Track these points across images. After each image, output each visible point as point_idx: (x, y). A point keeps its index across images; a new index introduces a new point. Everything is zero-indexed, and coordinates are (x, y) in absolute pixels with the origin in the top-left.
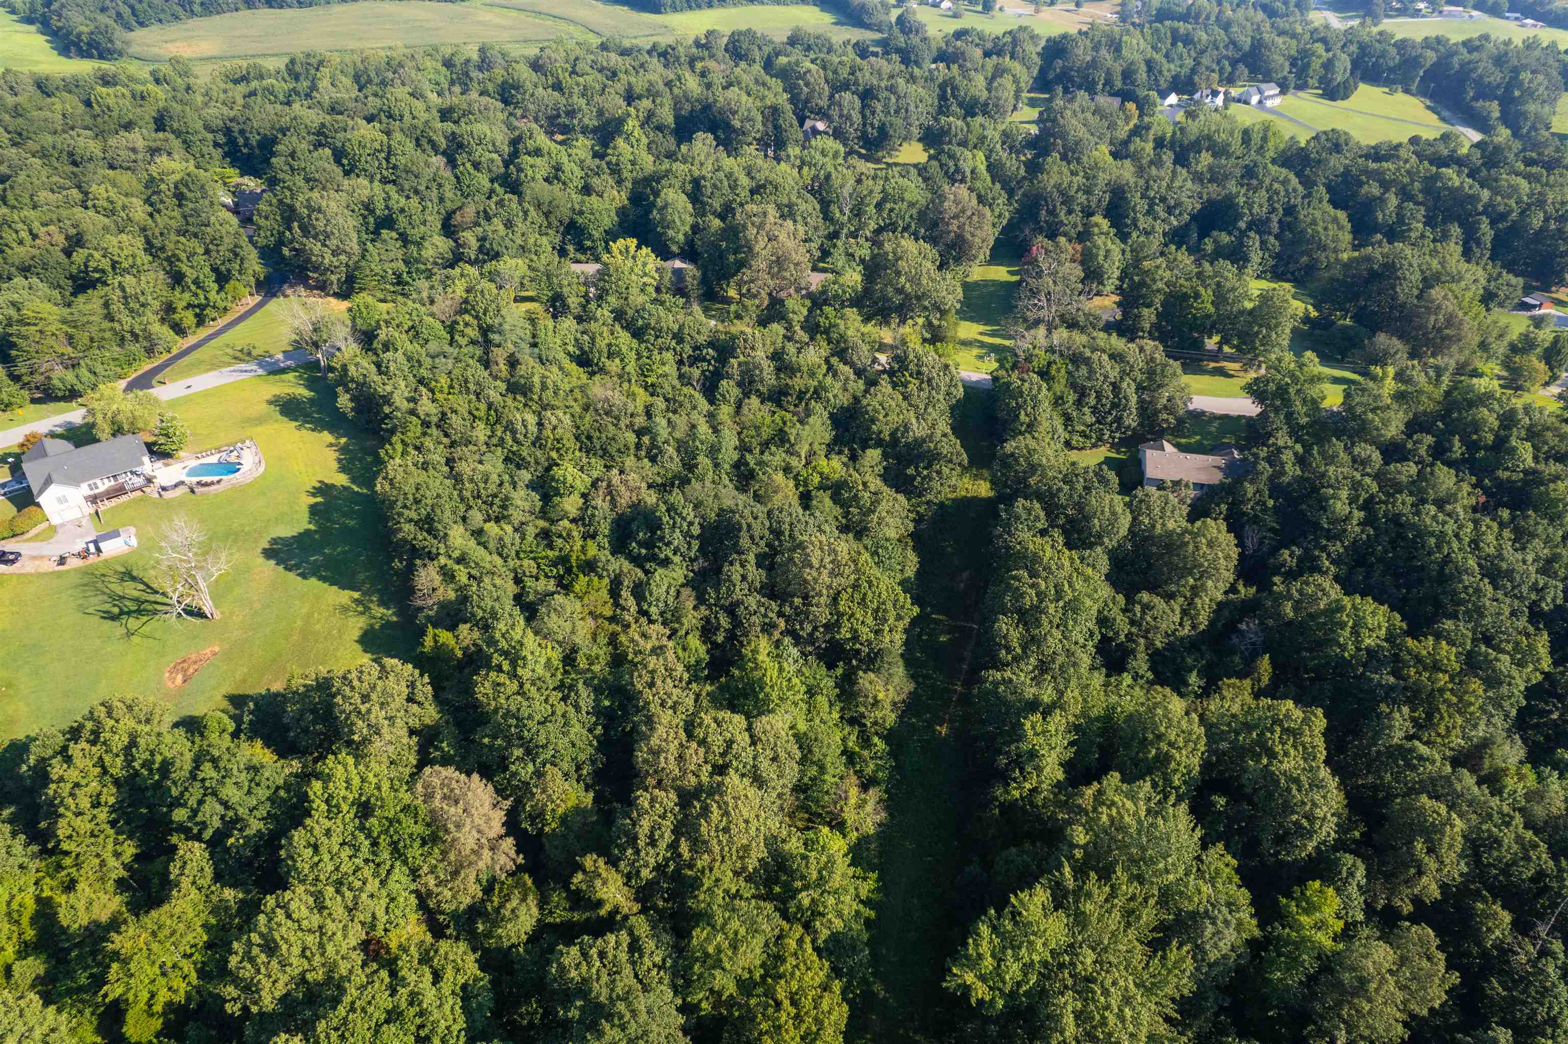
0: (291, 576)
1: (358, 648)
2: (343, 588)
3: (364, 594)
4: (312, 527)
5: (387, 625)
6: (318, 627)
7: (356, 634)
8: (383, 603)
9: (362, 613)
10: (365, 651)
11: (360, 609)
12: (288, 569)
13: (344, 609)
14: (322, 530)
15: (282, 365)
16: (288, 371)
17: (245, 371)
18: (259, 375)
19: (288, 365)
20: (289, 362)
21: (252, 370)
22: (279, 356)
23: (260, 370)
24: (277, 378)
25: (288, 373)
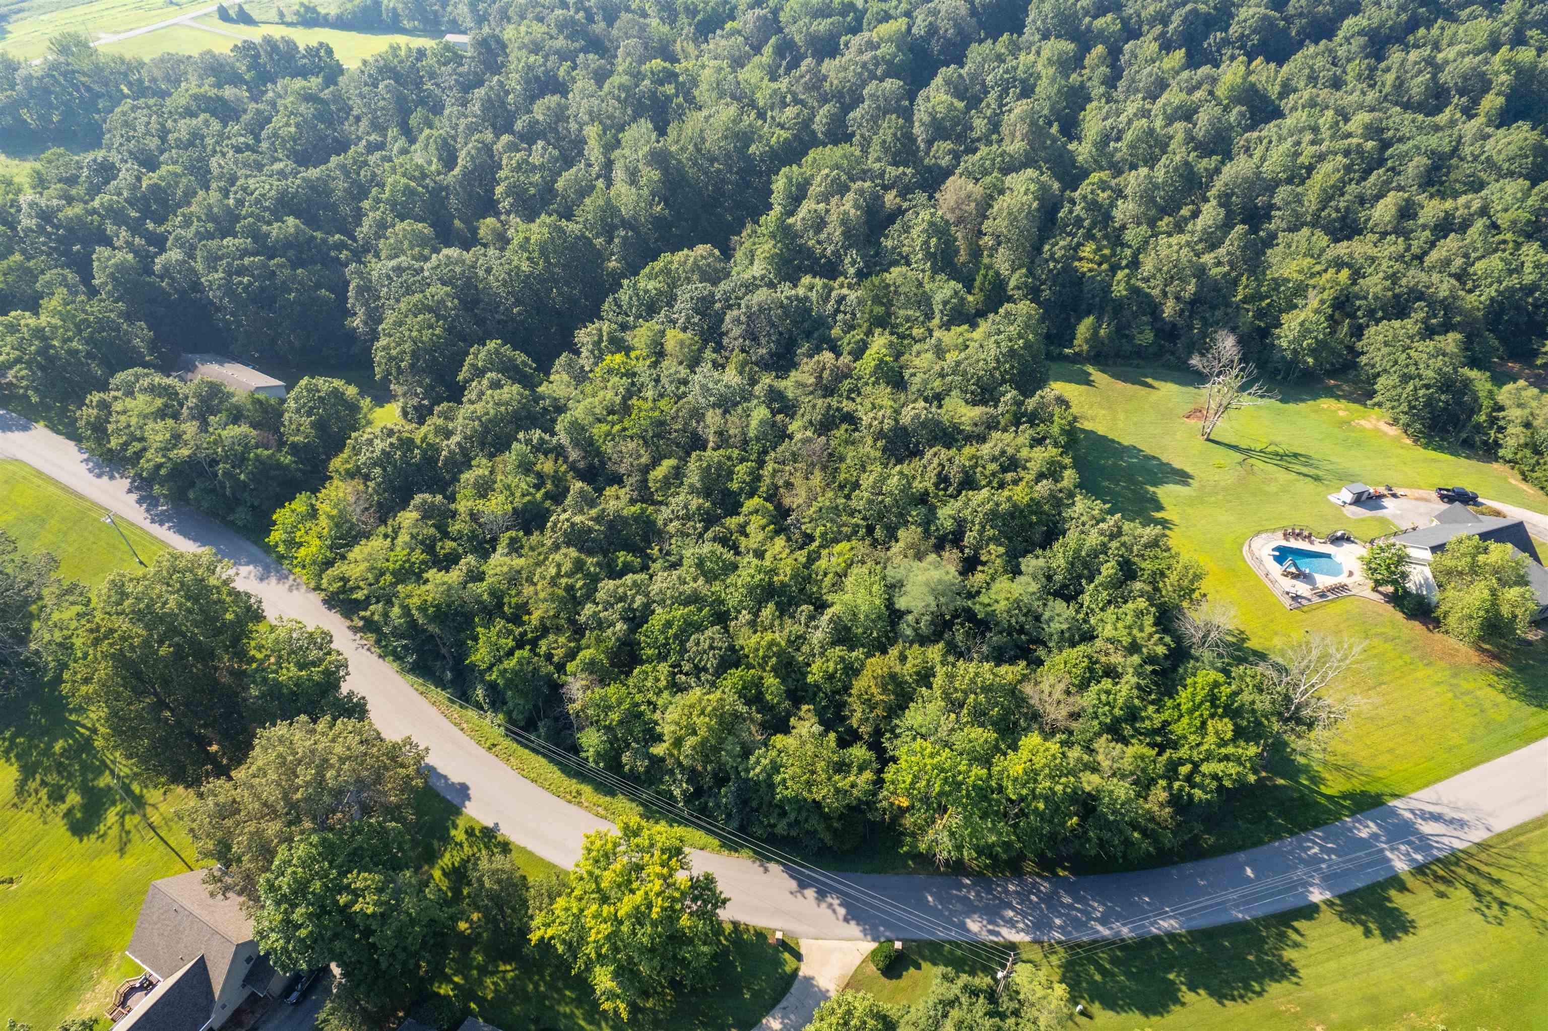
0: (1149, 452)
2: (1093, 432)
4: (1151, 488)
12: (1156, 458)
13: (1085, 418)
15: (1371, 824)
16: (1347, 803)
17: (1436, 818)
18: (1396, 796)
19: (1359, 821)
20: (1364, 834)
21: (1424, 819)
22: (1401, 865)
23: (1408, 815)
24: (1354, 781)
25: (1345, 796)
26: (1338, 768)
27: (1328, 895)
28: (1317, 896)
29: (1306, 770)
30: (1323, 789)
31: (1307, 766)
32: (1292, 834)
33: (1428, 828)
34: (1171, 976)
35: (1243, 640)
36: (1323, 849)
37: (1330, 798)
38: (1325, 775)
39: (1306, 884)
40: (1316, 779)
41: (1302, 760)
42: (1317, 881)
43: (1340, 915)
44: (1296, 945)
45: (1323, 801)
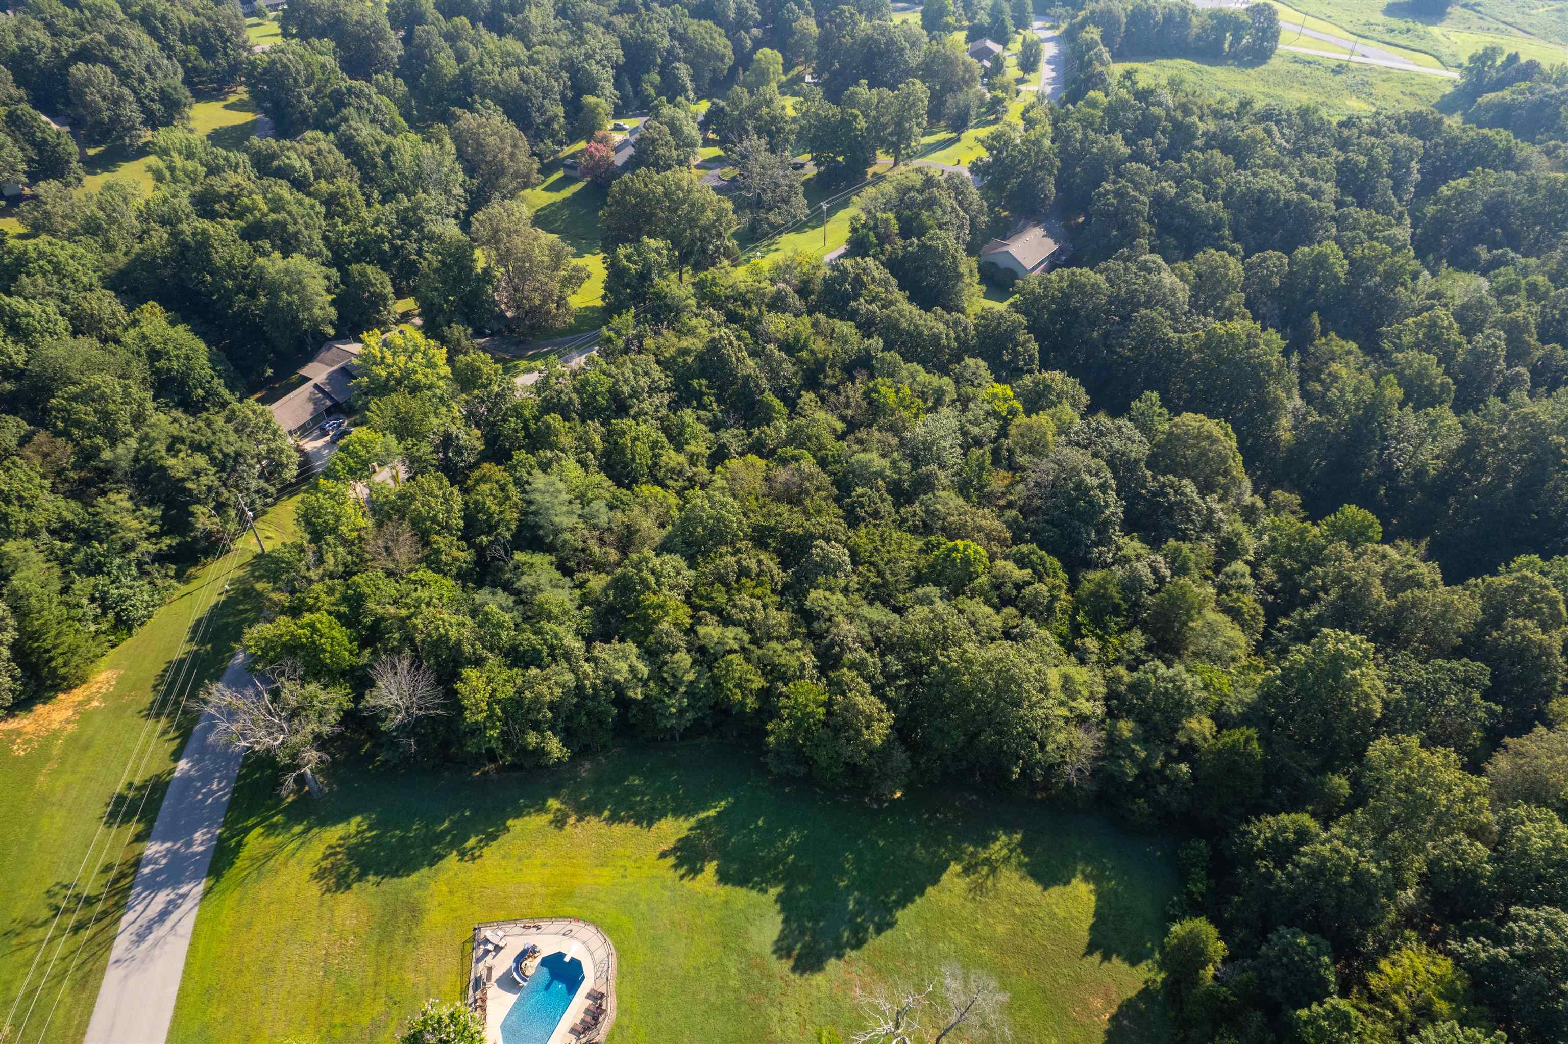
0: (876, 942)
1: (1056, 891)
2: (935, 881)
3: (958, 860)
4: (774, 892)
5: (1026, 846)
6: (1001, 929)
7: (1032, 888)
8: (985, 841)
9: (993, 870)
10: (1067, 883)
11: (985, 870)
12: (858, 943)
13: (978, 889)
14: (790, 877)
15: (202, 848)
16: (233, 843)
17: (163, 915)
18: (208, 892)
19: (210, 840)
20: (198, 836)
21: (170, 902)
22: (153, 849)
23: (184, 889)
24: (247, 863)
25: (240, 844)
26: (268, 857)
27: (176, 774)
28: (183, 765)
29: (286, 826)
30: (258, 830)
31: (289, 830)
32: (240, 777)
33: (162, 898)
34: (209, 646)
35: (462, 854)
36: (212, 793)
37: (247, 830)
38: (272, 841)
39: (196, 763)
40: (272, 829)
41: (297, 829)
42: (193, 772)
43: (158, 776)
44: (165, 732)
45: (250, 823)
